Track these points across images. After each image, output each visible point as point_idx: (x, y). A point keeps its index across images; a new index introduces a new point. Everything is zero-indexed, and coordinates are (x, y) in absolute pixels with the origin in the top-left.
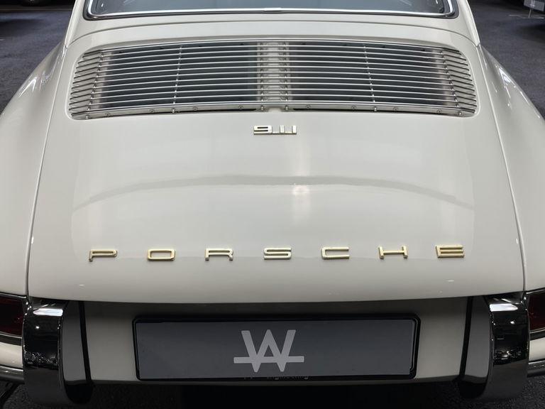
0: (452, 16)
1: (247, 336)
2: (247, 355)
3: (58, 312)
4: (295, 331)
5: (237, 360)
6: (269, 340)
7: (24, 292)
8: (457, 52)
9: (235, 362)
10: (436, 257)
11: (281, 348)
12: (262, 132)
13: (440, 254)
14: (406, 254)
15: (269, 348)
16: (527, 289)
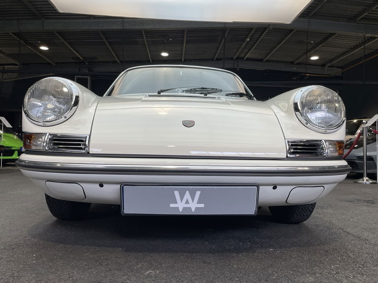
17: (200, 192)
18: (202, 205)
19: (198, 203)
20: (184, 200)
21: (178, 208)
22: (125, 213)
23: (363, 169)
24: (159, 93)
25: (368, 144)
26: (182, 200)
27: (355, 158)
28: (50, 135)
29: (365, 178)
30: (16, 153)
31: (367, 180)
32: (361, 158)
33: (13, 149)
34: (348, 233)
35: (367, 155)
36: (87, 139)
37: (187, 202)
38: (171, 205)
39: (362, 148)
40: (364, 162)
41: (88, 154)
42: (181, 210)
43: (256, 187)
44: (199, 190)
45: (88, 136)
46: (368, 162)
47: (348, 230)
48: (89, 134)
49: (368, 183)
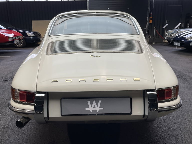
0: (139, 35)
1: (89, 102)
2: (89, 108)
3: (44, 95)
4: (101, 101)
5: (87, 109)
6: (94, 103)
7: (35, 90)
8: (139, 42)
9: (86, 110)
10: (134, 81)
11: (97, 105)
12: (92, 57)
13: (135, 80)
14: (126, 80)
15: (94, 106)
16: (156, 88)
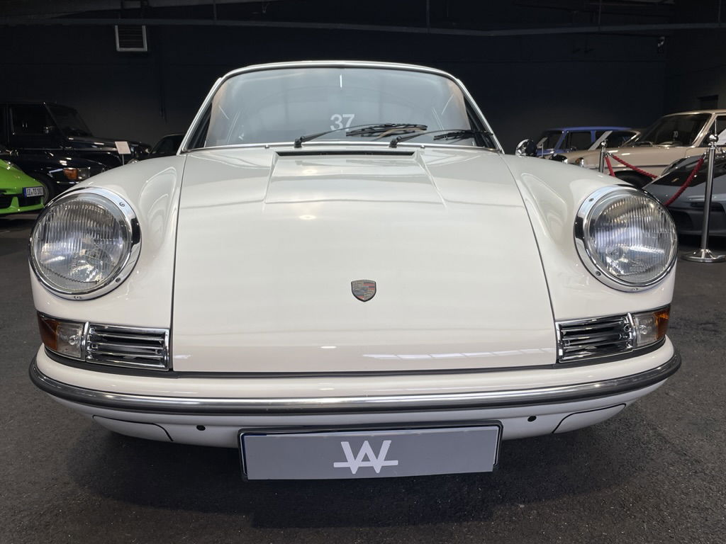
17: (390, 442)
18: (395, 463)
19: (386, 459)
20: (361, 455)
21: (349, 468)
22: (249, 478)
23: (701, 227)
24: (298, 145)
25: (716, 175)
26: (355, 455)
27: (688, 206)
28: (92, 325)
29: (704, 251)
30: (15, 201)
31: (707, 255)
32: (699, 206)
33: (8, 193)
34: (664, 440)
35: (713, 200)
36: (167, 339)
37: (366, 459)
38: (335, 464)
39: (704, 184)
40: (703, 216)
41: (170, 373)
42: (354, 472)
43: (497, 428)
44: (387, 438)
45: (167, 332)
46: (712, 213)
47: (664, 430)
48: (169, 326)
49: (708, 260)
